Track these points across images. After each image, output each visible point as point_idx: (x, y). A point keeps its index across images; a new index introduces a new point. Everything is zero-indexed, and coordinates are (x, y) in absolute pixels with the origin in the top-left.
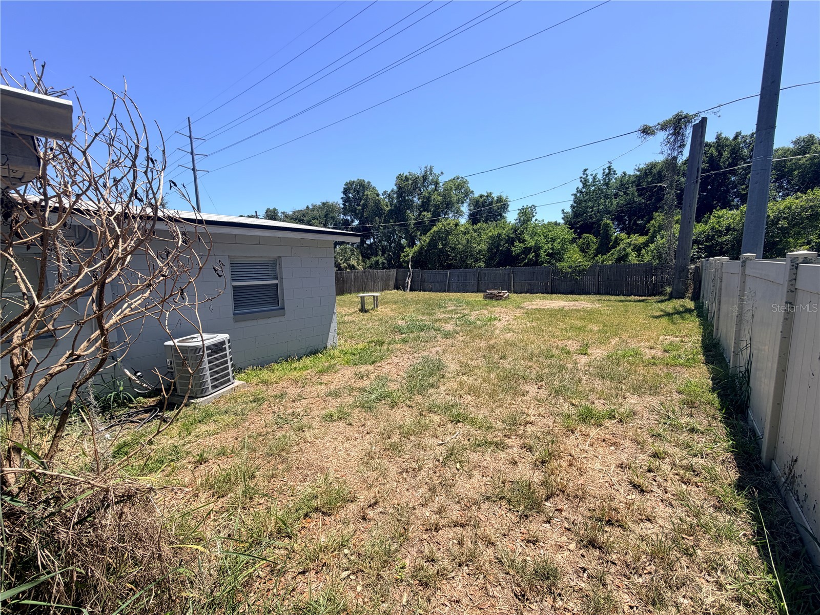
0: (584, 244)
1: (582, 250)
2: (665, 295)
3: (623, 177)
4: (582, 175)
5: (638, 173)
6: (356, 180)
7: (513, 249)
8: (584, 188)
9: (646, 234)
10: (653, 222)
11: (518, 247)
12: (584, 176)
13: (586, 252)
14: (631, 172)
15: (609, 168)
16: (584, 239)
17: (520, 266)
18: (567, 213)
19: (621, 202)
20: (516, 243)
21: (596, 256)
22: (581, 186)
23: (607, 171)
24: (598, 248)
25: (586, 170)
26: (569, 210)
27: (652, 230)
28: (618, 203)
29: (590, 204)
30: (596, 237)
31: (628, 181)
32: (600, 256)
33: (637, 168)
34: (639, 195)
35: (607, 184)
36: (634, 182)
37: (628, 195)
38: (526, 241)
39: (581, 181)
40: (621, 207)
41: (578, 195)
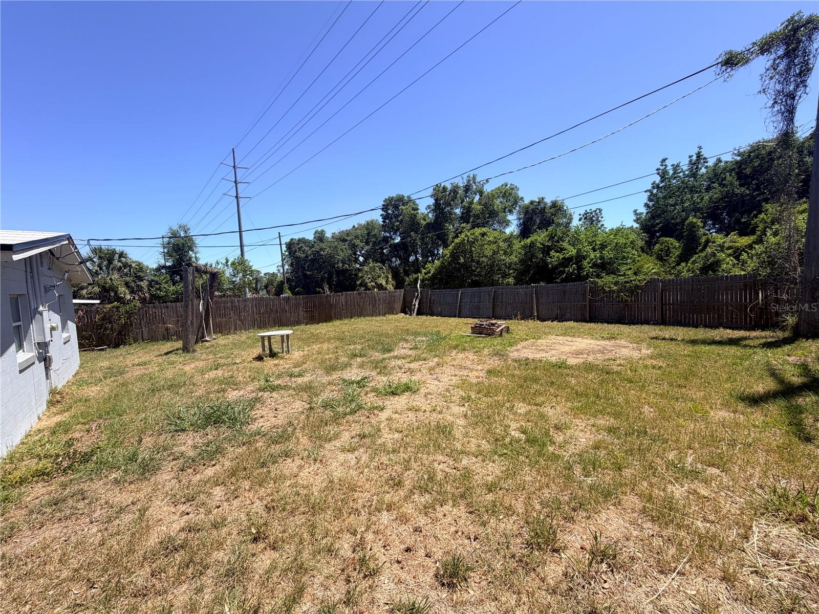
0: (661, 250)
1: (660, 258)
2: (783, 329)
3: (716, 165)
4: (659, 167)
5: (739, 158)
6: (395, 196)
7: (549, 260)
8: (662, 181)
9: (753, 232)
10: (762, 216)
11: (555, 257)
12: (662, 168)
13: (665, 260)
14: (728, 158)
15: (699, 155)
16: (661, 244)
17: (557, 282)
18: (641, 214)
19: (716, 196)
20: (552, 253)
21: (678, 264)
22: (657, 179)
23: (694, 158)
24: (681, 254)
25: (664, 160)
26: (643, 210)
27: (761, 226)
28: (711, 198)
29: (671, 201)
30: (679, 240)
31: (725, 169)
32: (683, 264)
33: (736, 152)
34: (741, 185)
35: (694, 175)
36: (733, 169)
37: (724, 185)
38: (565, 250)
39: (658, 174)
40: (715, 203)
41: (655, 191)
